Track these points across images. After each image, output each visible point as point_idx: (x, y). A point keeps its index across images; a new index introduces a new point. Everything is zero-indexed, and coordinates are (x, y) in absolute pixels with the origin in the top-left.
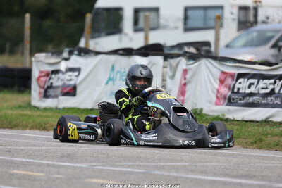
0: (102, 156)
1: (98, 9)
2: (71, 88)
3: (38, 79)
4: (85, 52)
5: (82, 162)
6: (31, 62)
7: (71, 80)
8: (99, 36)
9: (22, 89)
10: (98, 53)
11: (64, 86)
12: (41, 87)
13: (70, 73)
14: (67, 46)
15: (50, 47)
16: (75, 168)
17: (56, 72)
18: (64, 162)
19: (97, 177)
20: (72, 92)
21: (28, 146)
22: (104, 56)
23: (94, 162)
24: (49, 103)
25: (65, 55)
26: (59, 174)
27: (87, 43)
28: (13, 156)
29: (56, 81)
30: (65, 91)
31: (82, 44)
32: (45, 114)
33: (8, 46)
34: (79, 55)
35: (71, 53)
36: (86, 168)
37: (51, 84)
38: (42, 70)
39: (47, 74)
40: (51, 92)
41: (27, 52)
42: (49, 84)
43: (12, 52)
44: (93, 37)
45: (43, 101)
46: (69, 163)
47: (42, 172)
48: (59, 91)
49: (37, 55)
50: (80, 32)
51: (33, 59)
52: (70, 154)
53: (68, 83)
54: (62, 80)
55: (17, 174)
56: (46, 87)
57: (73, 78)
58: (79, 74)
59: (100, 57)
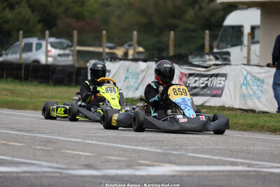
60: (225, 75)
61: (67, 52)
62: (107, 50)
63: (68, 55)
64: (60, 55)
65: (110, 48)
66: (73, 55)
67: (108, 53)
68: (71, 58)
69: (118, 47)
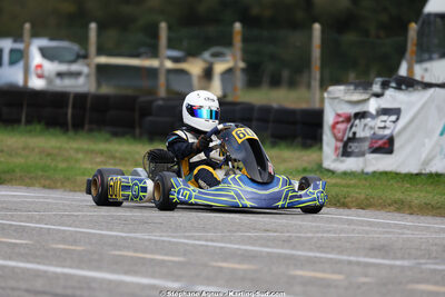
1: (429, 15)
2: (384, 140)
3: (334, 127)
4: (408, 83)
5: (403, 258)
6: (322, 100)
7: (385, 128)
8: (430, 59)
9: (309, 142)
10: (428, 86)
11: (375, 138)
12: (337, 139)
13: (384, 118)
14: (379, 75)
15: (352, 76)
16: (392, 267)
17: (362, 115)
18: (376, 257)
19: (426, 281)
20: (387, 146)
21: (318, 232)
22: (437, 89)
24: (351, 164)
25: (376, 88)
26: (366, 276)
27: (410, 69)
28: (294, 248)
29: (362, 130)
30: (376, 145)
31: (403, 71)
32: (344, 182)
33: (286, 74)
34: (398, 88)
35: (385, 85)
36: (410, 268)
37: (354, 133)
38: (340, 112)
39: (348, 119)
40: (354, 147)
41: (316, 84)
42: (351, 135)
43: (292, 84)
44: (420, 61)
45: (342, 162)
46: (383, 258)
47: (340, 273)
48: (366, 145)
49: (331, 88)
50: (401, 52)
51: (326, 95)
53: (381, 132)
54: (371, 128)
55: (302, 276)
56: (345, 139)
57: (388, 124)
58: (398, 119)
59: (432, 90)
60: (397, 112)
61: (75, 67)
62: (169, 65)
63: (78, 74)
64: (60, 75)
65: (175, 60)
66: (88, 76)
67: (170, 71)
68: (81, 80)
69: (191, 59)
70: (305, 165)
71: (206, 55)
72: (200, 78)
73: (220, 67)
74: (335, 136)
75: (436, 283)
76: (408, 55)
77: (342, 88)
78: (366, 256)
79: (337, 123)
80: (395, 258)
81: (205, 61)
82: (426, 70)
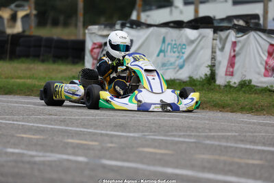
0: (153, 126)
3: (92, 51)
4: (137, 24)
5: (134, 132)
6: (84, 34)
8: (150, 9)
9: (76, 60)
10: (149, 26)
12: (94, 59)
14: (119, 20)
15: (102, 19)
16: (128, 137)
18: (118, 131)
19: (149, 146)
21: (82, 116)
22: (155, 28)
23: (146, 131)
25: (118, 26)
26: (112, 143)
27: (138, 16)
28: (67, 125)
31: (134, 16)
33: (62, 18)
34: (131, 27)
35: (123, 25)
36: (139, 138)
38: (95, 42)
39: (100, 46)
41: (80, 24)
43: (66, 25)
44: (144, 10)
46: (122, 132)
47: (95, 141)
49: (90, 27)
50: (132, 6)
51: (87, 31)
52: (123, 124)
55: (72, 143)
56: (99, 58)
59: (151, 29)
70: (74, 74)
71: (13, 6)
72: (8, 20)
73: (21, 14)
74: (92, 56)
75: (155, 147)
76: (137, 7)
77: (97, 27)
78: (111, 131)
79: (94, 48)
80: (130, 132)
81: (12, 10)
82: (148, 16)
